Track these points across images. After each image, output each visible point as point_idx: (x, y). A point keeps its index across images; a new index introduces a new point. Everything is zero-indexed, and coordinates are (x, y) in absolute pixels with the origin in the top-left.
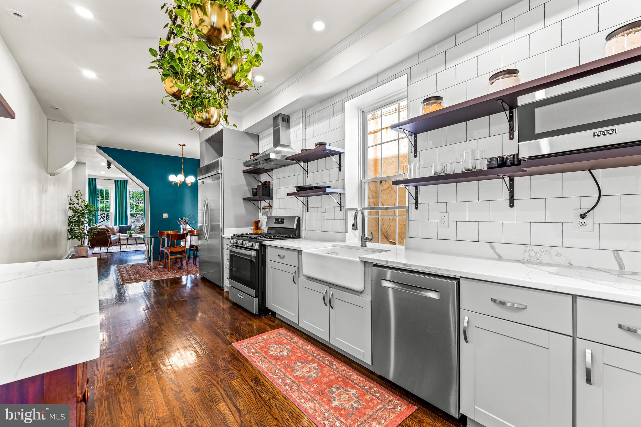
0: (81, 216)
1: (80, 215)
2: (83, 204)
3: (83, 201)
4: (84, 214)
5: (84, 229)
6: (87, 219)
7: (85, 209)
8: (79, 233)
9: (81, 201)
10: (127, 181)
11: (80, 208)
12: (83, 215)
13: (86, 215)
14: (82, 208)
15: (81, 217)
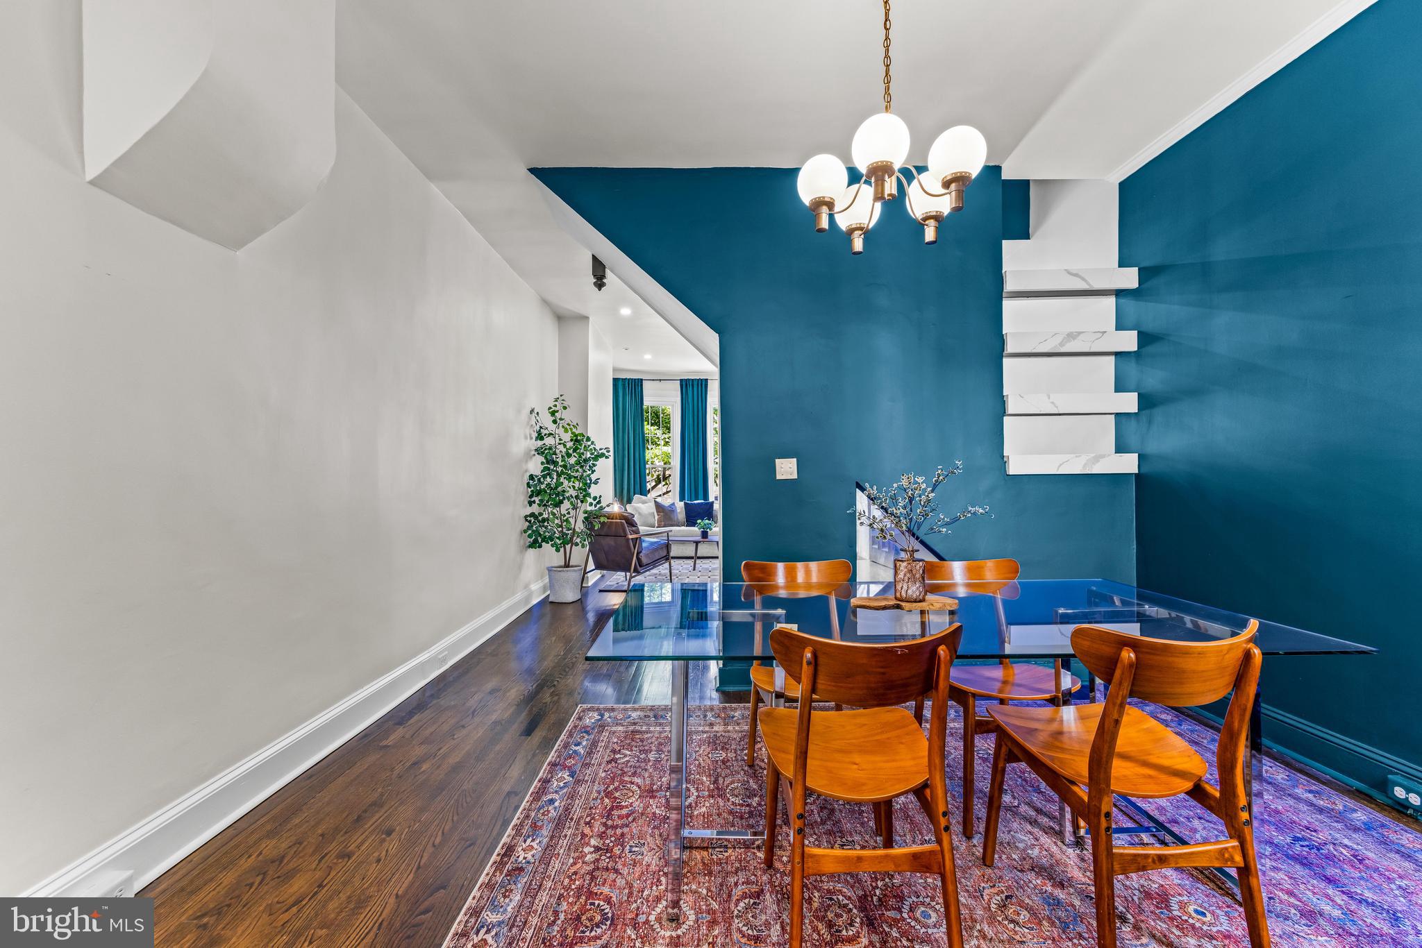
9: (563, 427)
10: (706, 380)
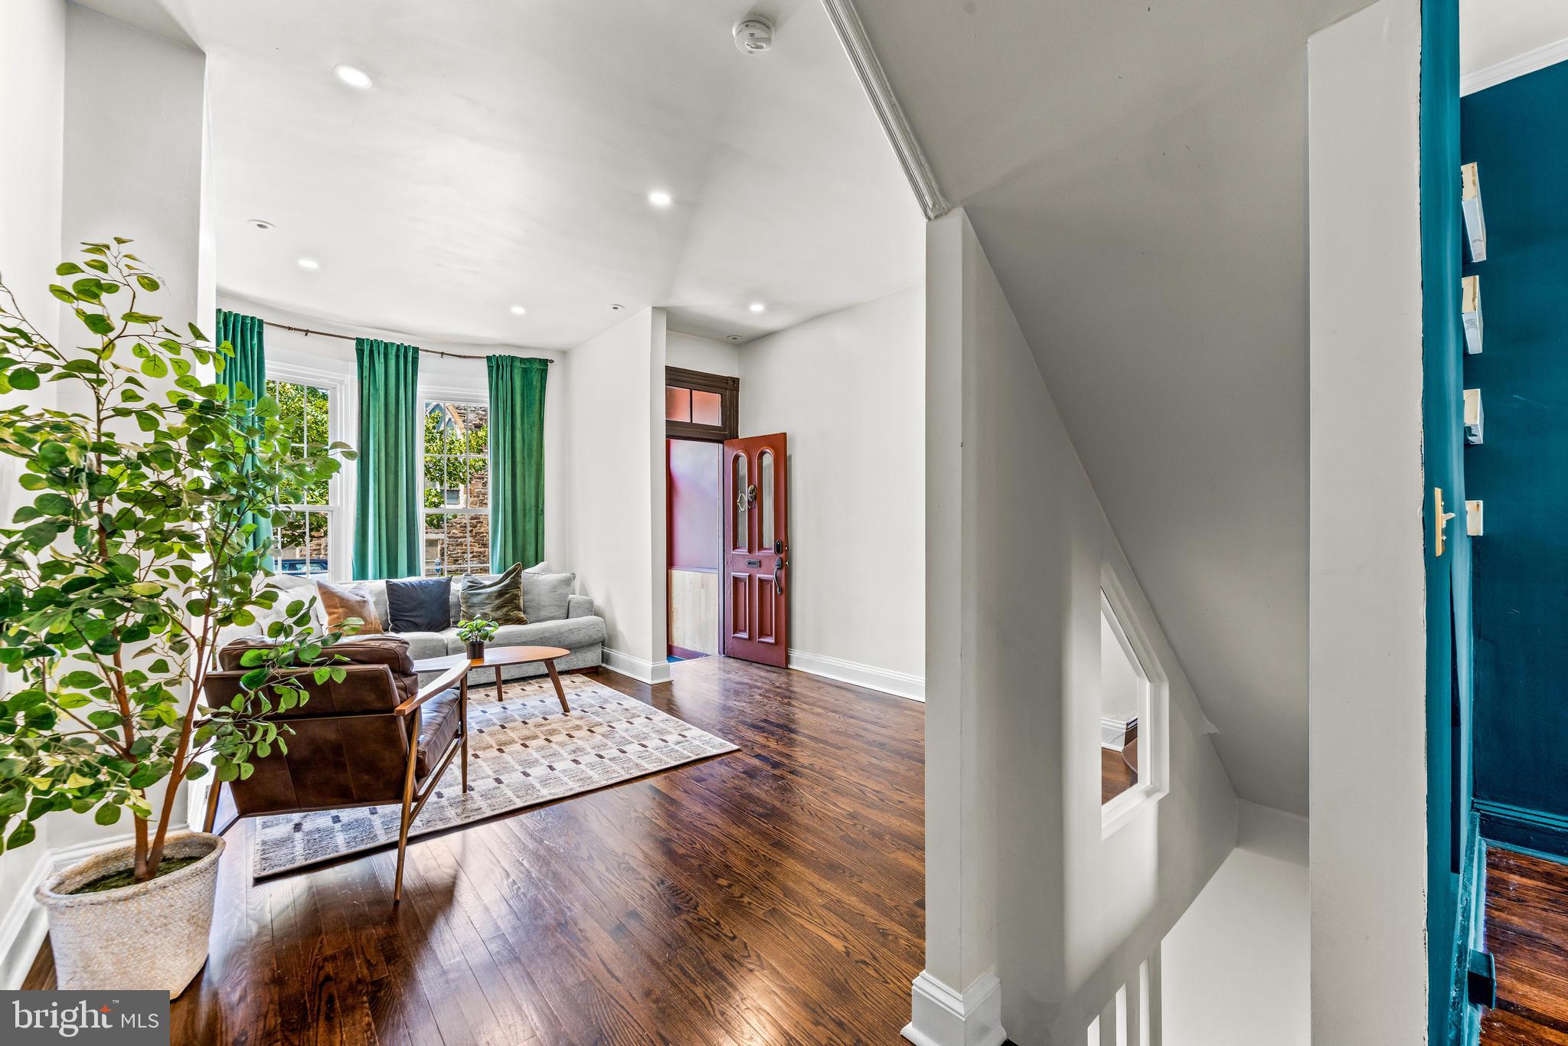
0: (135, 524)
1: (126, 520)
2: (158, 390)
3: (166, 356)
4: (168, 501)
5: (174, 671)
6: (201, 561)
7: (181, 445)
8: (117, 721)
9: (139, 350)
11: (131, 436)
12: (160, 518)
13: (197, 517)
14: (150, 437)
15: (139, 543)
